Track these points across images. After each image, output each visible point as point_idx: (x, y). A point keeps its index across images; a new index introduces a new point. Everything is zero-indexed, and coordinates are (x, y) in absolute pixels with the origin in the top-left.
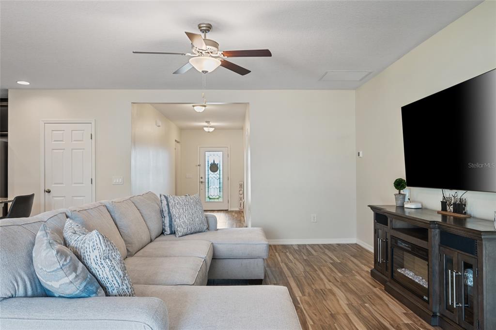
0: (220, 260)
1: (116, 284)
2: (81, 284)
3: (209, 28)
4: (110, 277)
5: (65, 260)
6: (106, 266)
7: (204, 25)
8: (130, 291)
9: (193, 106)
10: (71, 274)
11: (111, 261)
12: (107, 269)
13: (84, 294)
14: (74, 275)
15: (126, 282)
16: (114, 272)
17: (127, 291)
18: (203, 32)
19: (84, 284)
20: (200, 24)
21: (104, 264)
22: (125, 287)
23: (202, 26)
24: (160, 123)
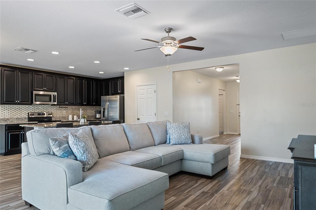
0: (185, 160)
1: (79, 156)
2: (61, 152)
3: (170, 30)
4: (76, 152)
5: (55, 142)
6: (75, 148)
7: (167, 29)
8: (86, 159)
9: (216, 68)
10: (57, 148)
11: (77, 146)
12: (75, 149)
13: (62, 156)
14: (58, 148)
15: (84, 156)
16: (78, 151)
17: (84, 159)
18: (167, 33)
19: (63, 152)
20: (165, 29)
21: (75, 147)
22: (83, 158)
23: (166, 29)
24: (199, 80)
